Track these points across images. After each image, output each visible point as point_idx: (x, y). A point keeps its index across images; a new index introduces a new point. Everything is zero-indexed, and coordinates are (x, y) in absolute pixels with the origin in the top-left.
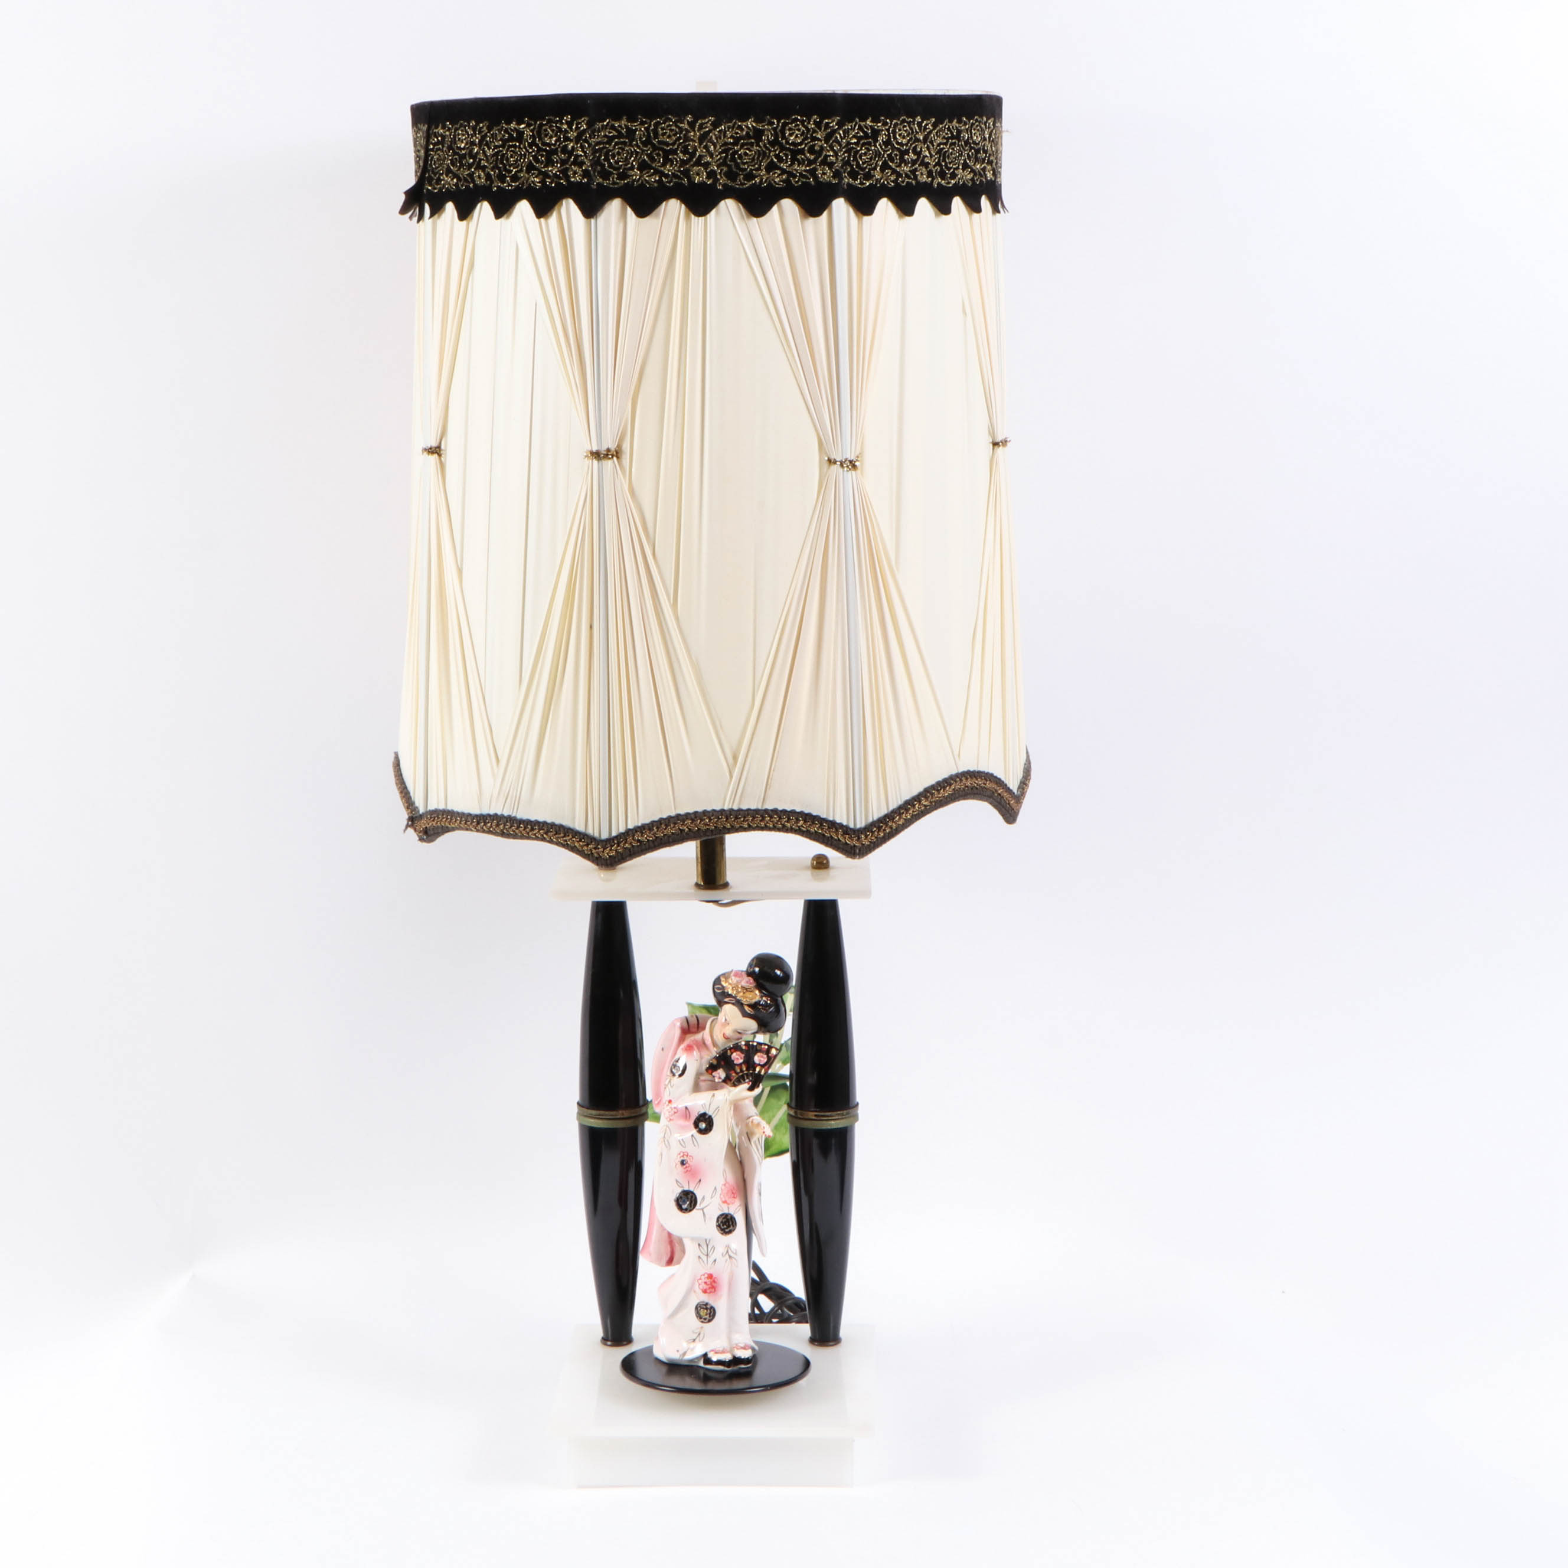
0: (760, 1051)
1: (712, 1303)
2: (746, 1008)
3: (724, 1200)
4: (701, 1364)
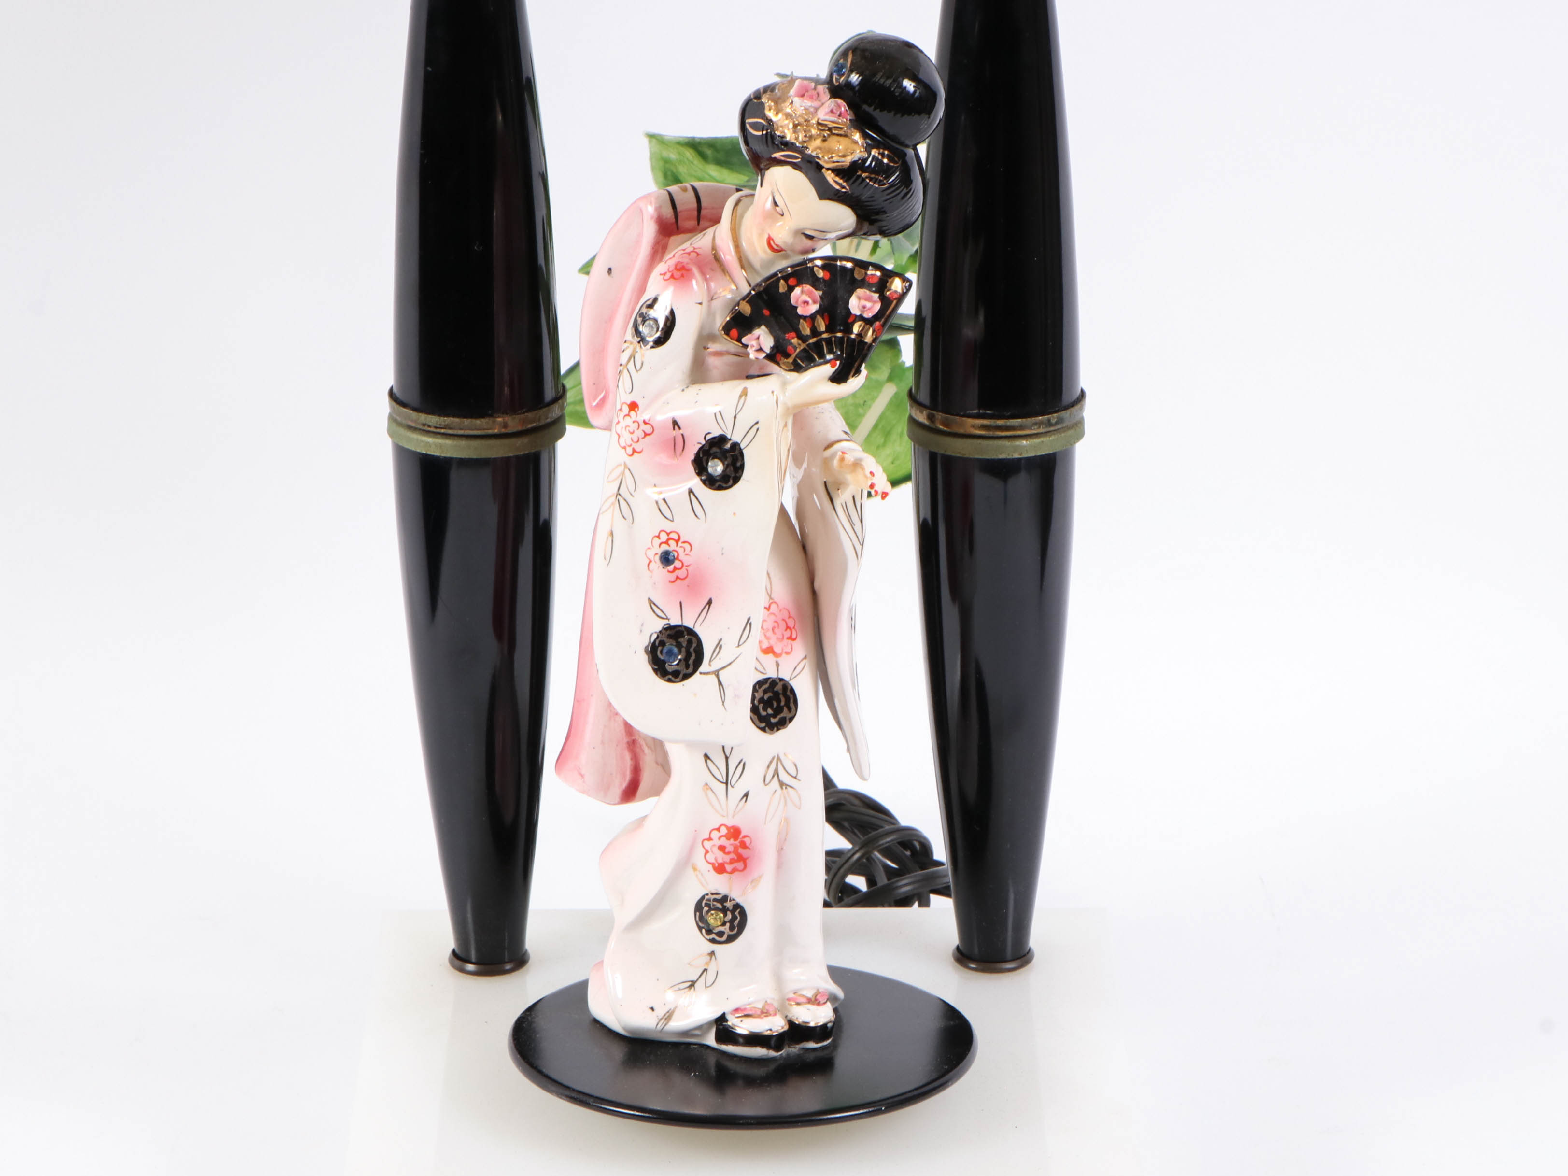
0: (863, 283)
1: (737, 896)
2: (830, 177)
3: (765, 645)
4: (710, 1040)
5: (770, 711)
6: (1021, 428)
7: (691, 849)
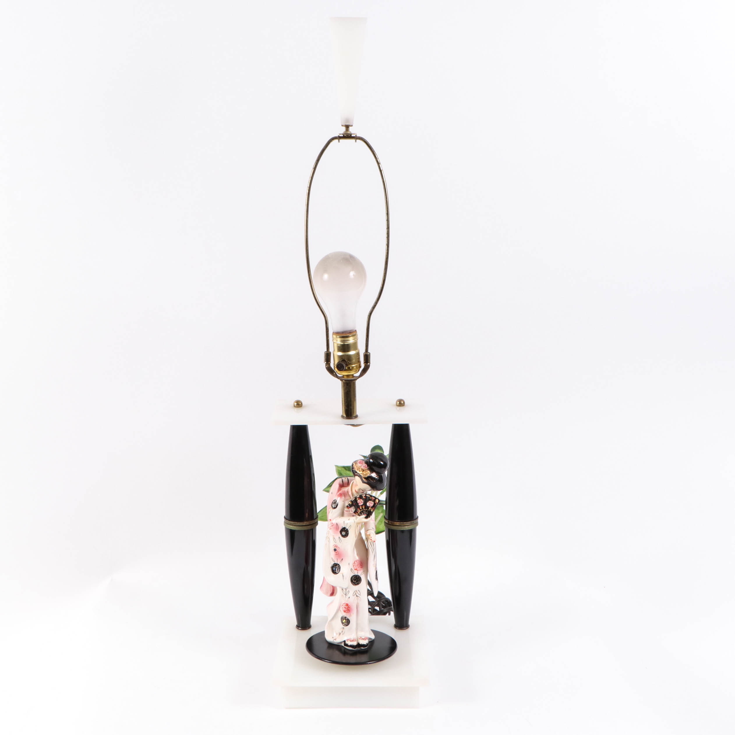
3: (355, 569)
5: (355, 581)
6: (406, 524)
7: (340, 607)
